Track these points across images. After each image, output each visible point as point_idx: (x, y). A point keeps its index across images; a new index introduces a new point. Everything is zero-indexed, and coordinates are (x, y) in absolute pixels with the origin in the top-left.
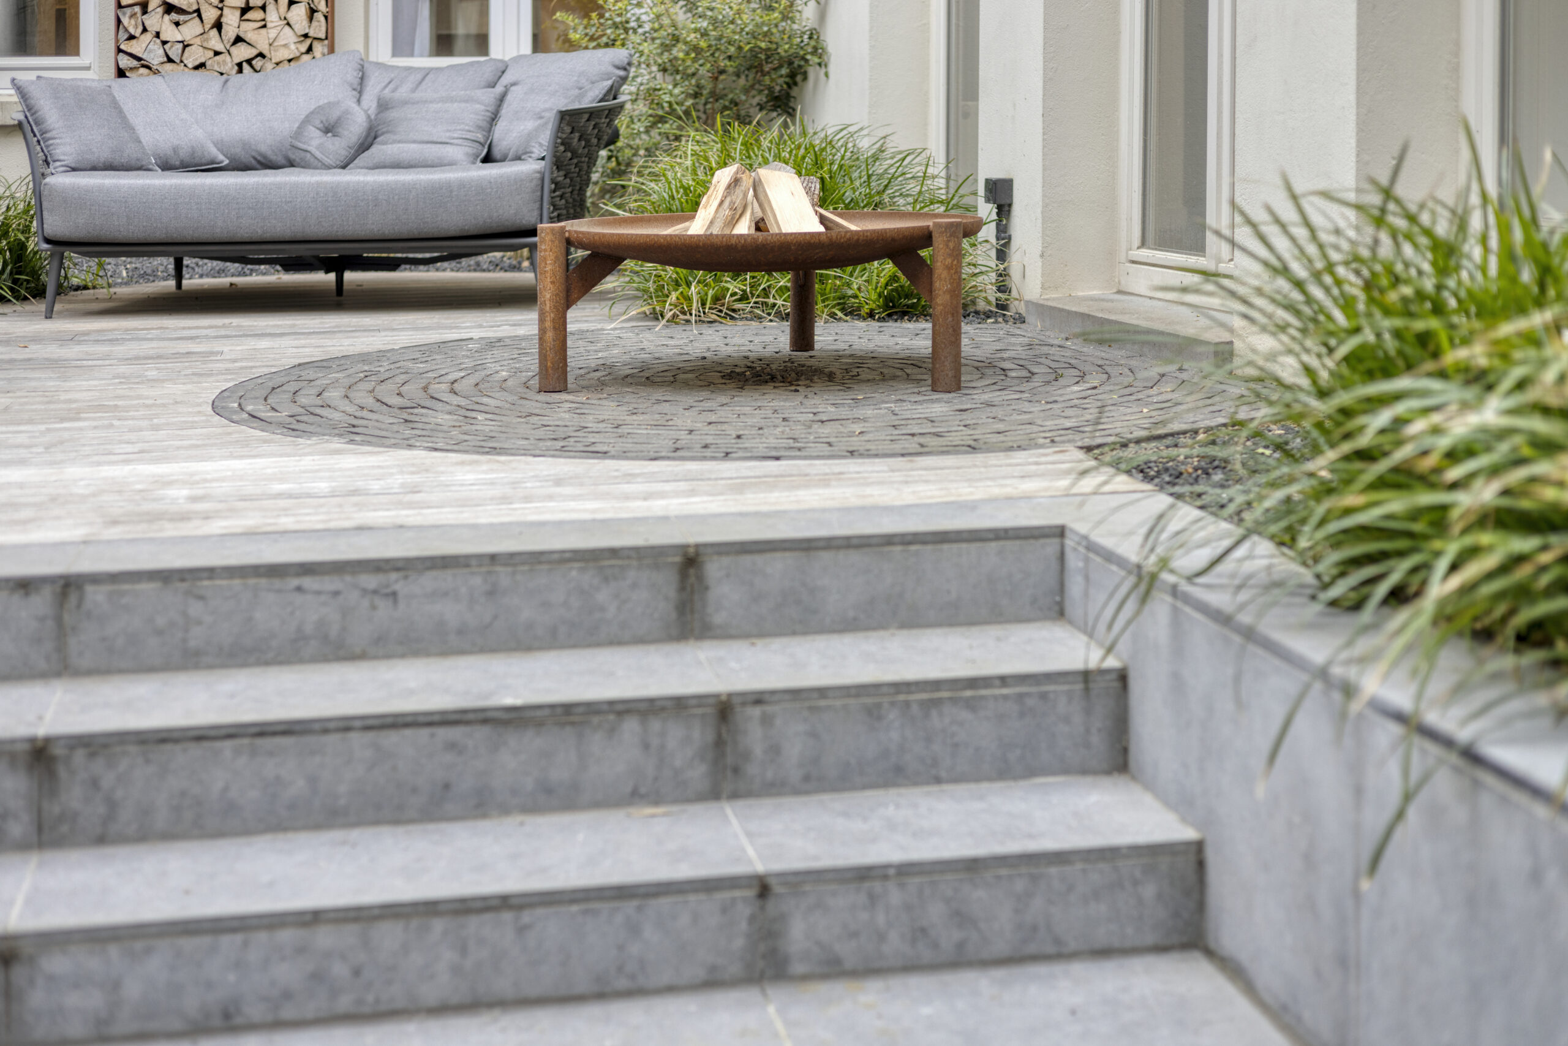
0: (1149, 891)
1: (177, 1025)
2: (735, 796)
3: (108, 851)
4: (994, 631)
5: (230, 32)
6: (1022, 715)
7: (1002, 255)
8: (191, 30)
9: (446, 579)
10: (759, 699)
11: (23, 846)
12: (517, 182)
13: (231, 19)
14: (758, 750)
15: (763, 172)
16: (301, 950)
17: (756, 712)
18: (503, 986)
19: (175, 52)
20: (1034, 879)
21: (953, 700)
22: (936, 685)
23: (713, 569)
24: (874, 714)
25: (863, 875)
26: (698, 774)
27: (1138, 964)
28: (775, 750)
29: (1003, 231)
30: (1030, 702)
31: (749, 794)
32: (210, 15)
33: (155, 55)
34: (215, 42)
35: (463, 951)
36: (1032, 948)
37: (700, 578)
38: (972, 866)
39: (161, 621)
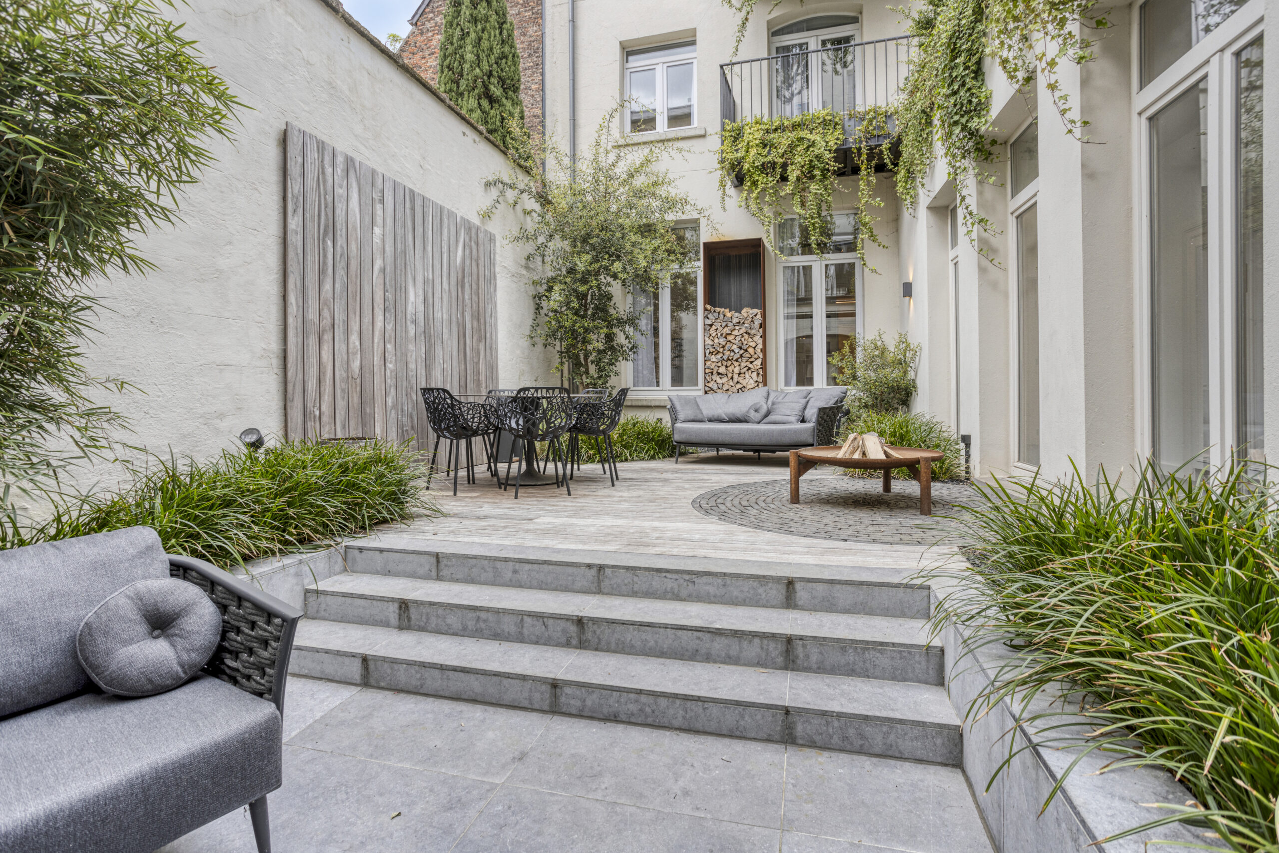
0: (939, 741)
1: (601, 716)
2: (793, 670)
3: (597, 653)
4: (901, 621)
5: (736, 379)
6: (901, 658)
7: (967, 461)
8: (725, 380)
9: (710, 579)
10: (801, 638)
11: (576, 647)
12: (806, 430)
13: (736, 376)
14: (801, 656)
15: (864, 436)
16: (636, 701)
17: (801, 642)
18: (699, 726)
19: (720, 386)
20: (891, 728)
21: (874, 650)
22: (868, 642)
23: (798, 586)
24: (843, 649)
25: (824, 713)
26: (780, 660)
27: (932, 769)
28: (807, 656)
29: (968, 453)
30: (904, 654)
31: (798, 670)
32: (730, 375)
33: (715, 387)
34: (731, 383)
35: (686, 712)
36: (890, 753)
37: (794, 589)
38: (866, 718)
39: (626, 582)
